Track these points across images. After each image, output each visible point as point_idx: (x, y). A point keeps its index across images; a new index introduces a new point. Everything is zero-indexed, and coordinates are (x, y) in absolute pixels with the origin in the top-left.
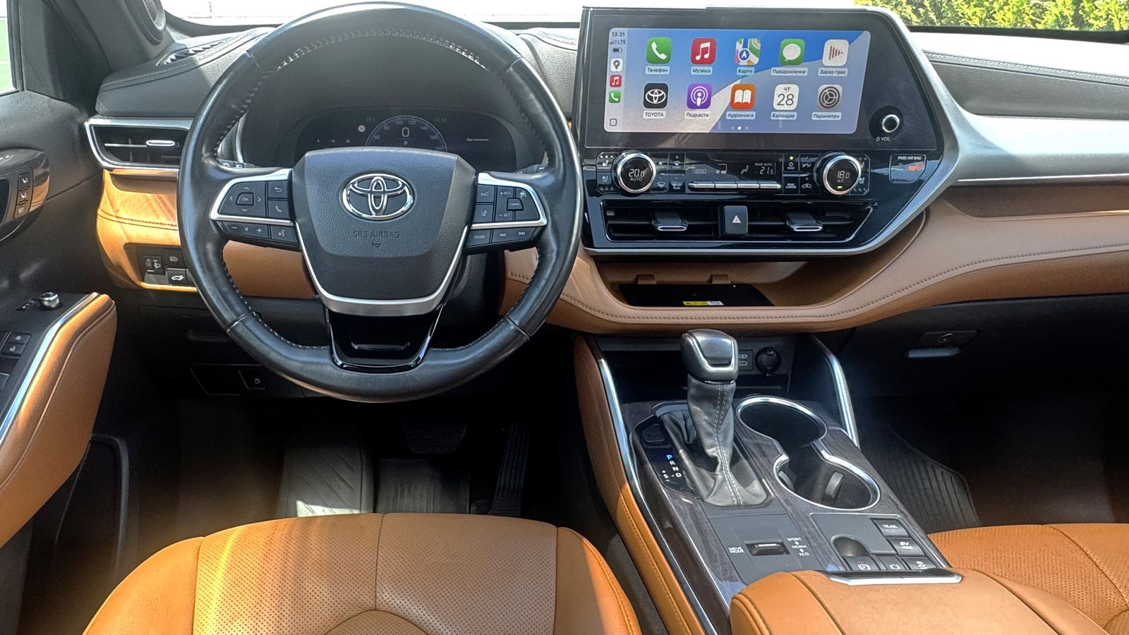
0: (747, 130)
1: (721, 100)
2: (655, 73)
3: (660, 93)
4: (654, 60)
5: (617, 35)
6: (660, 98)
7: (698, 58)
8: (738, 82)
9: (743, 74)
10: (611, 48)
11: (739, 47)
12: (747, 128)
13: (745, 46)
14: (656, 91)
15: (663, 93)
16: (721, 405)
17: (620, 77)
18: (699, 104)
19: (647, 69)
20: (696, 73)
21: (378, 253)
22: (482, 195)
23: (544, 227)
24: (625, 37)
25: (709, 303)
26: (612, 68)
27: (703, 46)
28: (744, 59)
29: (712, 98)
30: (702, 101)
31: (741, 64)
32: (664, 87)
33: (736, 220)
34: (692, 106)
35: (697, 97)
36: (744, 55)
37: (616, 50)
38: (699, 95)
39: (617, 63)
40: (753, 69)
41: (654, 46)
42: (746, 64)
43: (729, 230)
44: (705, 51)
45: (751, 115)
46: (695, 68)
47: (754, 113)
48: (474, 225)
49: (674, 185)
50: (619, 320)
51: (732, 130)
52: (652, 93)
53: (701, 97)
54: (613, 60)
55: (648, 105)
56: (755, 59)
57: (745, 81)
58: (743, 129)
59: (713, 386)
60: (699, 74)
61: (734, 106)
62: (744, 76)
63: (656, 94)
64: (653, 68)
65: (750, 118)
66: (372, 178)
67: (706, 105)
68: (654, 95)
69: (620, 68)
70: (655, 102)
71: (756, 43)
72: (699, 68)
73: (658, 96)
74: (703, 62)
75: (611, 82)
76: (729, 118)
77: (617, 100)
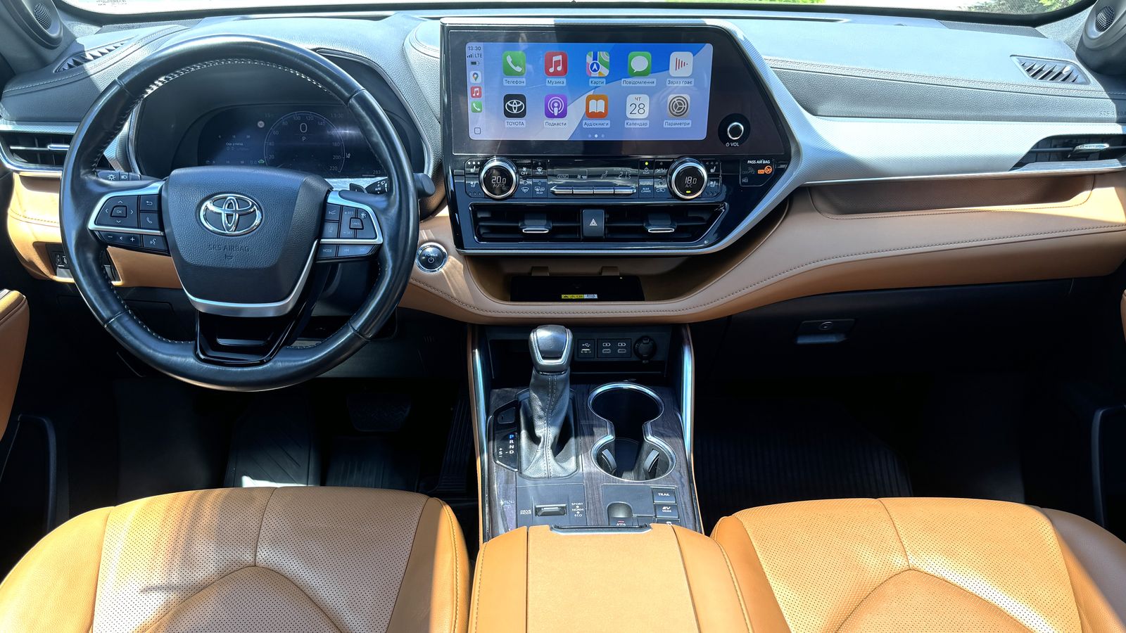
0: (603, 138)
1: (576, 111)
2: (512, 84)
3: (518, 103)
4: (509, 72)
5: (472, 49)
6: (520, 108)
7: (552, 70)
8: (591, 93)
9: (595, 85)
10: (468, 61)
11: (589, 60)
12: (603, 136)
13: (595, 58)
14: (515, 101)
15: (521, 103)
17: (480, 88)
18: (556, 114)
19: (504, 82)
20: (551, 85)
21: (231, 264)
24: (482, 51)
25: (585, 296)
26: (471, 80)
27: (555, 59)
28: (595, 71)
29: (568, 108)
30: (559, 111)
31: (592, 76)
32: (521, 98)
33: (593, 223)
34: (550, 115)
35: (554, 107)
36: (595, 67)
37: (474, 63)
38: (556, 105)
39: (475, 76)
40: (604, 80)
41: (509, 59)
42: (597, 76)
43: (587, 233)
44: (557, 63)
45: (606, 123)
46: (550, 80)
47: (609, 122)
48: (322, 240)
49: (537, 190)
50: (489, 314)
51: (589, 138)
52: (511, 103)
53: (558, 107)
54: (472, 73)
55: (508, 115)
56: (605, 71)
57: (598, 92)
58: (599, 136)
60: (554, 85)
61: (590, 115)
62: (596, 87)
63: (515, 105)
64: (510, 79)
65: (605, 126)
67: (563, 114)
68: (513, 106)
69: (479, 80)
70: (515, 112)
71: (604, 56)
72: (554, 79)
73: (517, 106)
74: (556, 74)
75: (472, 93)
76: (586, 126)
77: (479, 110)
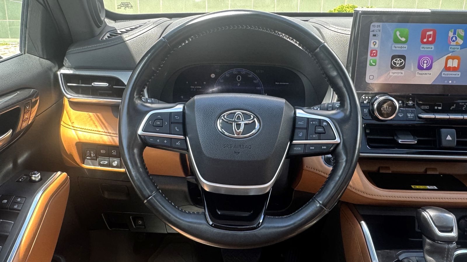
0: (455, 83)
1: (438, 66)
2: (398, 49)
3: (401, 60)
4: (397, 41)
5: (375, 27)
6: (401, 64)
7: (425, 40)
8: (450, 55)
9: (453, 50)
10: (371, 34)
11: (451, 34)
12: (455, 82)
13: (455, 33)
14: (398, 59)
15: (403, 60)
16: (447, 257)
17: (377, 51)
18: (425, 67)
19: (393, 47)
20: (423, 49)
21: (237, 158)
22: (299, 123)
23: (338, 145)
24: (381, 28)
25: (428, 187)
26: (371, 46)
27: (428, 33)
28: (454, 41)
29: (433, 64)
30: (427, 66)
31: (452, 44)
32: (403, 57)
33: (449, 138)
34: (420, 68)
35: (424, 63)
36: (454, 39)
37: (374, 35)
38: (425, 62)
39: (375, 43)
40: (459, 47)
41: (398, 33)
42: (455, 44)
43: (444, 144)
44: (429, 36)
45: (458, 74)
46: (423, 46)
47: (460, 73)
48: (294, 141)
49: (409, 115)
50: (374, 197)
51: (446, 83)
52: (396, 60)
53: (427, 63)
54: (373, 41)
55: (392, 67)
56: (460, 42)
57: (454, 54)
58: (452, 82)
59: (442, 245)
60: (426, 49)
61: (447, 69)
62: (453, 51)
63: (398, 61)
64: (397, 46)
65: (457, 76)
66: (235, 113)
67: (429, 68)
68: (397, 62)
69: (376, 46)
70: (398, 66)
71: (461, 32)
72: (425, 46)
73: (399, 62)
74: (428, 42)
75: (371, 53)
76: (444, 76)
77: (374, 64)
